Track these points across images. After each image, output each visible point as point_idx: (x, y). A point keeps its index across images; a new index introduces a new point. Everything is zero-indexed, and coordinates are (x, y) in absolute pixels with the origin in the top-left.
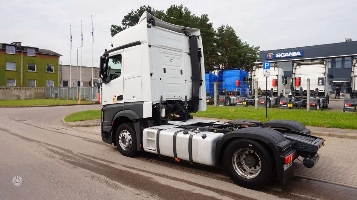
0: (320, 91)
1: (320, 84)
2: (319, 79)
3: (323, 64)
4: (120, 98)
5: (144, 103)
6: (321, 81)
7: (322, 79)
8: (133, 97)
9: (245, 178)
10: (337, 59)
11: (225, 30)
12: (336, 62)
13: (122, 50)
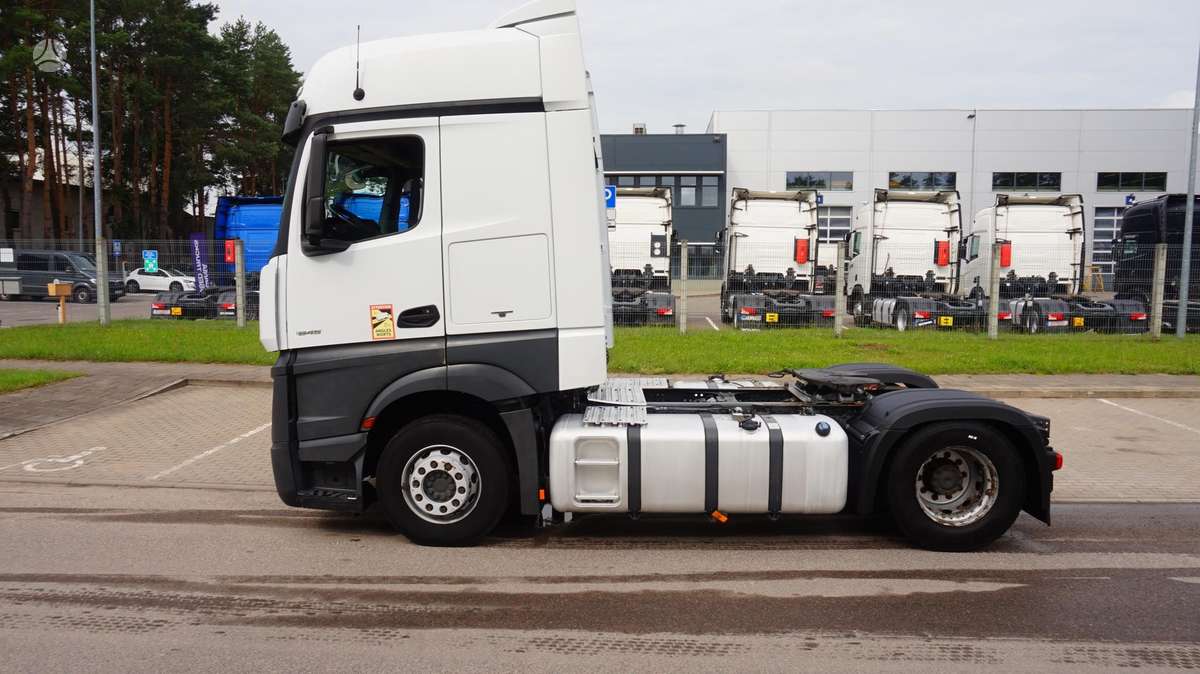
0: (656, 272)
1: (657, 252)
2: (655, 238)
3: (663, 198)
4: (422, 316)
5: (562, 335)
6: (657, 245)
7: (662, 239)
8: (502, 314)
9: (952, 527)
10: (684, 181)
11: (250, 40)
12: (682, 189)
13: (432, 121)
